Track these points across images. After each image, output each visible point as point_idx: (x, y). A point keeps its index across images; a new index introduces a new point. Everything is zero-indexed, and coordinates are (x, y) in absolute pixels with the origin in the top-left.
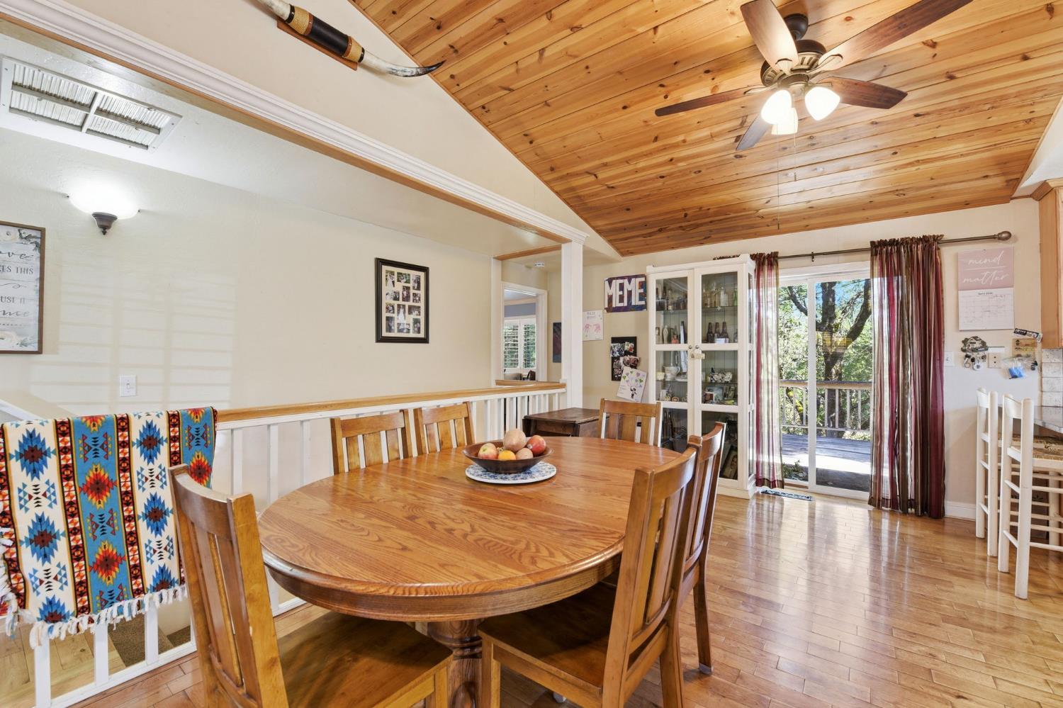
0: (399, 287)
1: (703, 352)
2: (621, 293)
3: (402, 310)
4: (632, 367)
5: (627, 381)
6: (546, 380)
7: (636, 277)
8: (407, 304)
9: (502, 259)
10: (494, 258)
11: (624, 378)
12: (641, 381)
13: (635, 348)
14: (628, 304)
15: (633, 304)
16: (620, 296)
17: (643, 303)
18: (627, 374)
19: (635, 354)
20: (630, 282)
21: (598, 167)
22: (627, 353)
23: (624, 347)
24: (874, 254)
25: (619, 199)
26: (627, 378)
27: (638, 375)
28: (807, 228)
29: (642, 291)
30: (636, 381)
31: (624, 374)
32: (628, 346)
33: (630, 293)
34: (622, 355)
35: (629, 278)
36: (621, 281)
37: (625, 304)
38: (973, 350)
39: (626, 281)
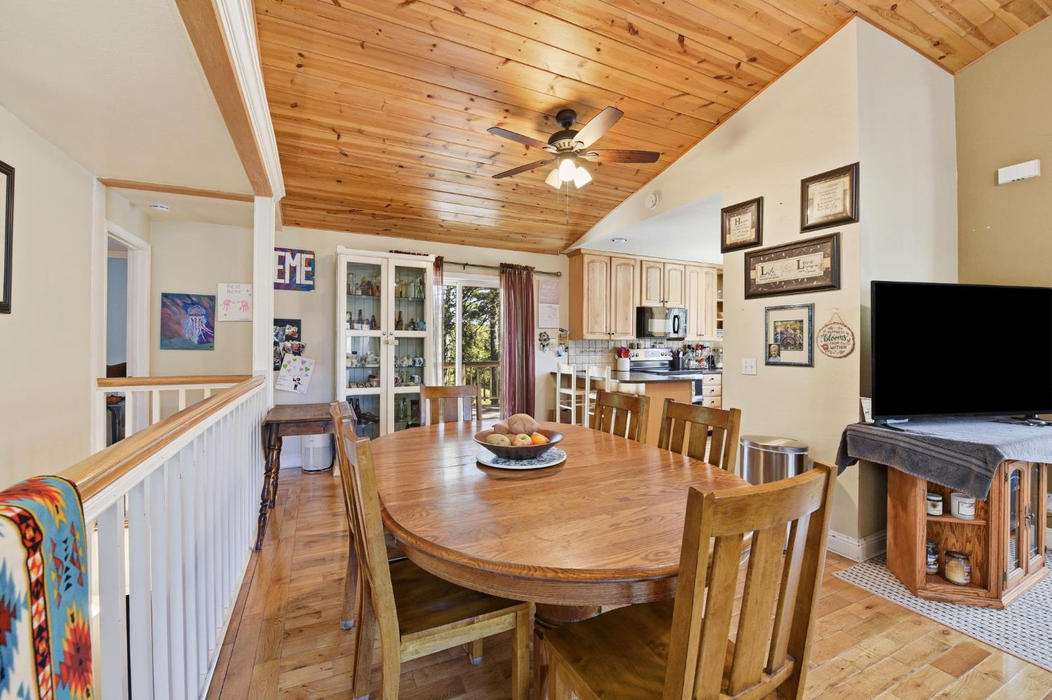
1: (396, 338)
2: (281, 267)
4: (295, 354)
5: (289, 370)
6: (148, 376)
7: (302, 252)
9: (108, 183)
10: (99, 180)
11: (285, 366)
12: (307, 369)
13: (299, 332)
14: (291, 280)
15: (298, 282)
16: (279, 271)
17: (310, 282)
18: (289, 362)
19: (299, 339)
20: (293, 257)
21: (349, 130)
22: (289, 338)
23: (284, 331)
24: (502, 272)
25: (341, 169)
26: (288, 367)
27: (303, 362)
28: (462, 243)
29: (310, 269)
30: (301, 369)
31: (285, 362)
32: (290, 330)
33: (293, 270)
34: (282, 340)
35: (294, 253)
36: (282, 254)
37: (287, 281)
38: (545, 340)
39: (288, 255)
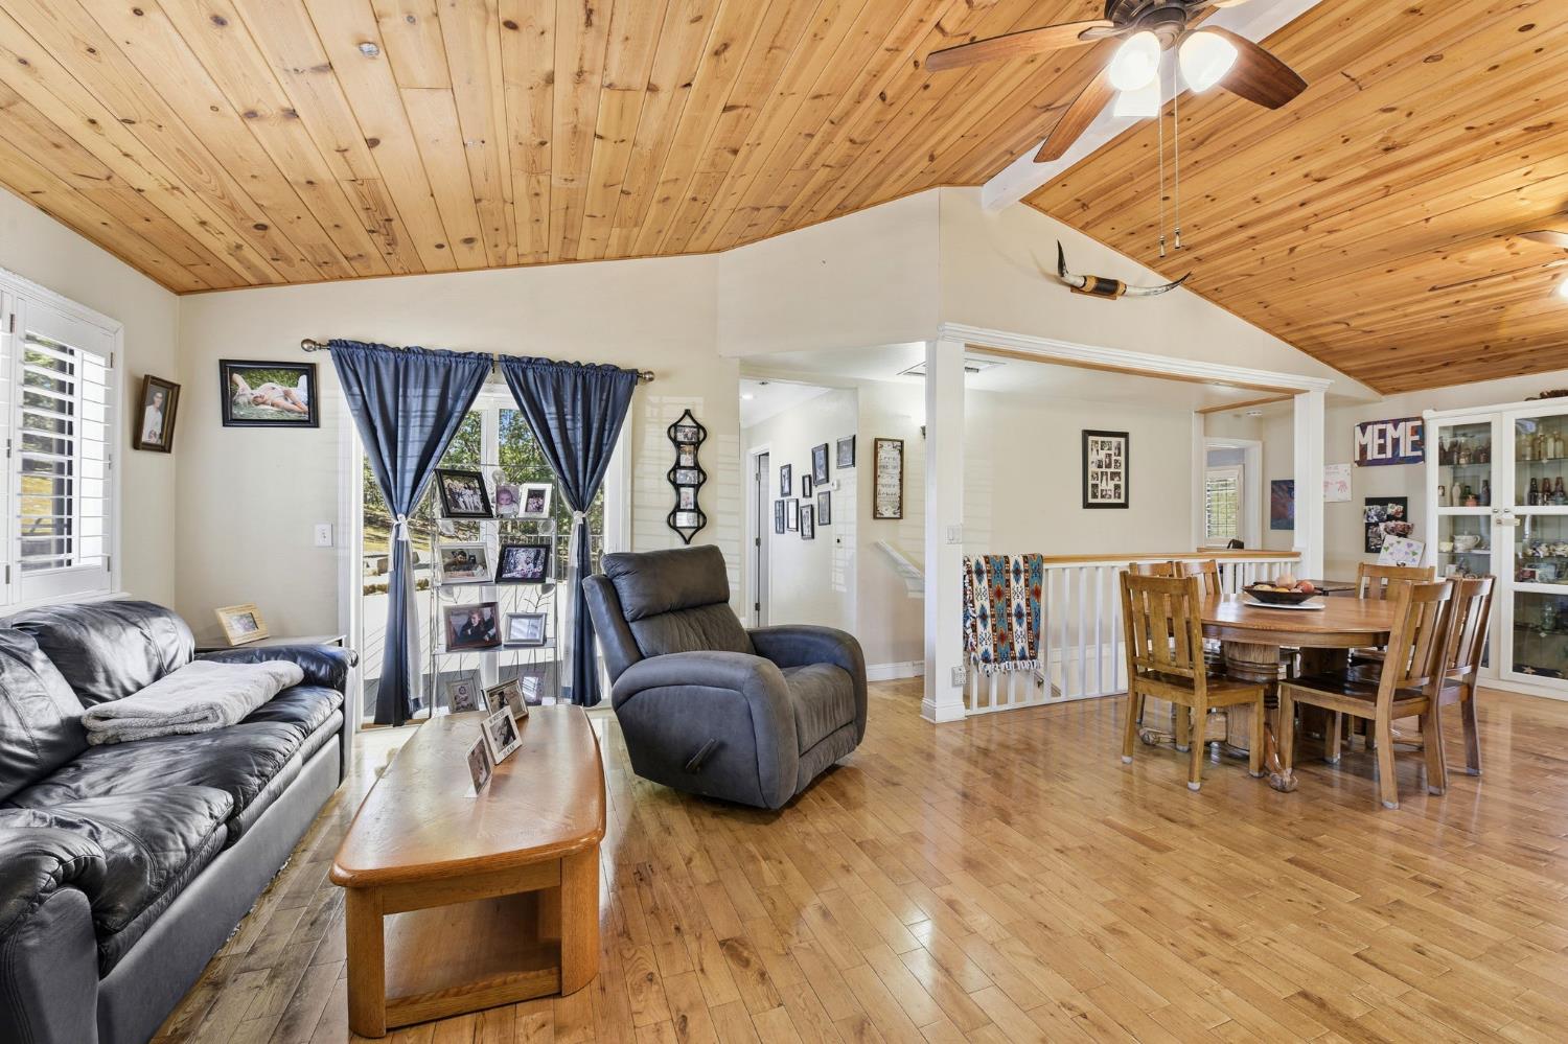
0: (1102, 455)
1: (1517, 517)
2: (1382, 441)
3: (1104, 478)
4: (1399, 535)
5: (1391, 554)
7: (1406, 420)
8: (1109, 471)
9: (1204, 412)
10: (1196, 412)
11: (1387, 549)
12: (1414, 554)
13: (1405, 511)
14: (1393, 453)
15: (1402, 454)
16: (1380, 445)
17: (1419, 453)
18: (1392, 545)
19: (1404, 518)
20: (1396, 427)
21: (1351, 317)
22: (1390, 518)
23: (1385, 511)
25: (1381, 341)
26: (1391, 550)
27: (1410, 545)
29: (1417, 438)
30: (1406, 553)
31: (1386, 544)
32: (1392, 509)
33: (1396, 442)
34: (1382, 521)
35: (1396, 423)
36: (1382, 426)
37: (1389, 455)
39: (1390, 427)
